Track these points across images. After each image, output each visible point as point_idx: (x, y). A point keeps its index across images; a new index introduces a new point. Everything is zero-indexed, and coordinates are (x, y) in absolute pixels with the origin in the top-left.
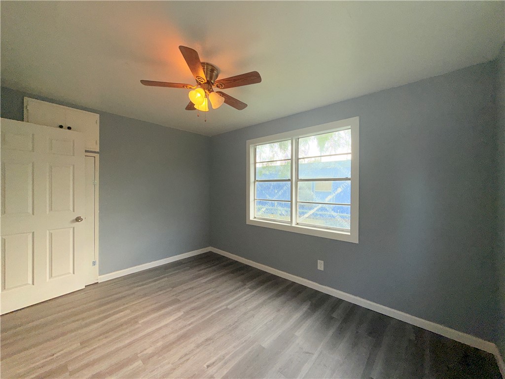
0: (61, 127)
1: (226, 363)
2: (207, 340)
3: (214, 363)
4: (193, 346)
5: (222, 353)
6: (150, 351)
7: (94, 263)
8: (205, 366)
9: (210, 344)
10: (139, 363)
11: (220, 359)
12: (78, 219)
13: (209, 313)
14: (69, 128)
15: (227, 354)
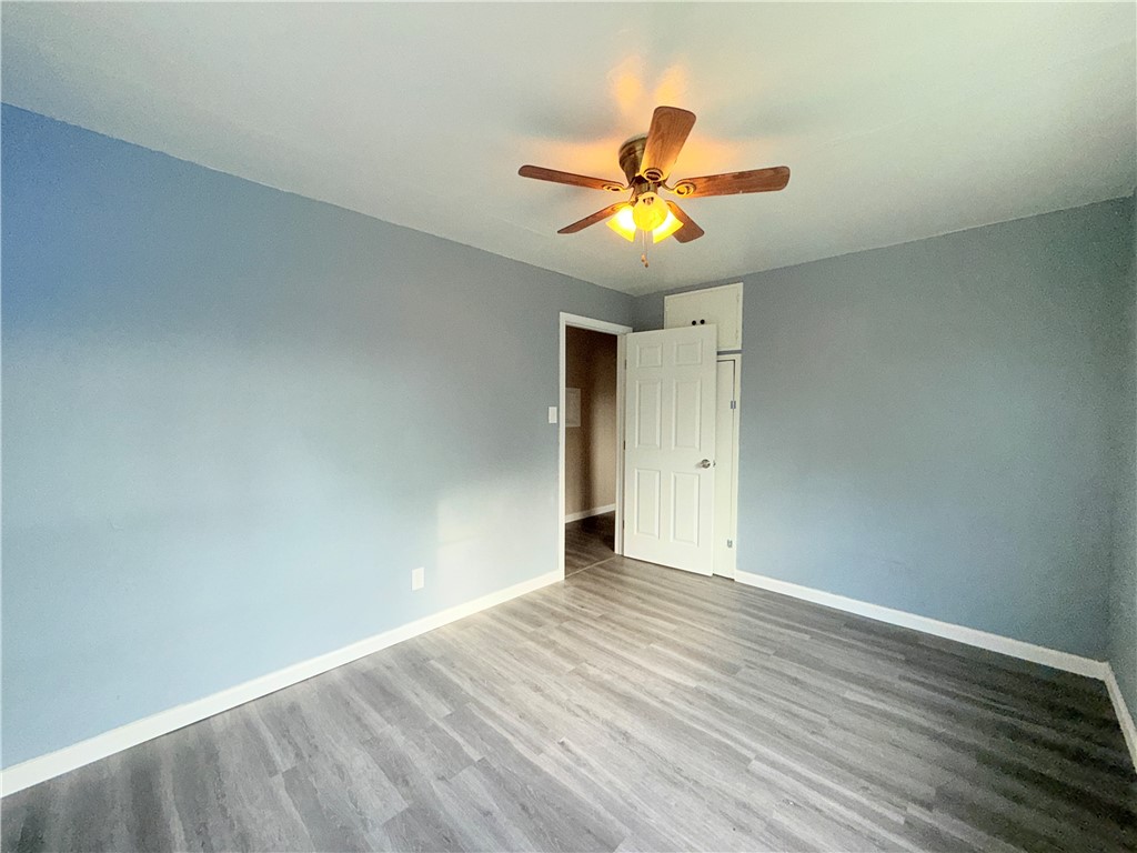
0: (694, 323)
1: (568, 769)
2: (625, 734)
3: (569, 750)
4: (607, 715)
5: (593, 762)
6: (592, 671)
7: (730, 544)
8: (564, 739)
9: (615, 739)
10: (571, 667)
11: (578, 760)
12: (705, 464)
13: (710, 726)
14: (702, 322)
15: (591, 770)
